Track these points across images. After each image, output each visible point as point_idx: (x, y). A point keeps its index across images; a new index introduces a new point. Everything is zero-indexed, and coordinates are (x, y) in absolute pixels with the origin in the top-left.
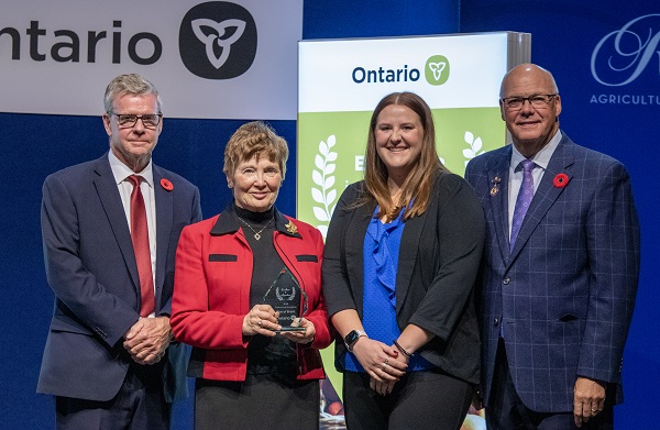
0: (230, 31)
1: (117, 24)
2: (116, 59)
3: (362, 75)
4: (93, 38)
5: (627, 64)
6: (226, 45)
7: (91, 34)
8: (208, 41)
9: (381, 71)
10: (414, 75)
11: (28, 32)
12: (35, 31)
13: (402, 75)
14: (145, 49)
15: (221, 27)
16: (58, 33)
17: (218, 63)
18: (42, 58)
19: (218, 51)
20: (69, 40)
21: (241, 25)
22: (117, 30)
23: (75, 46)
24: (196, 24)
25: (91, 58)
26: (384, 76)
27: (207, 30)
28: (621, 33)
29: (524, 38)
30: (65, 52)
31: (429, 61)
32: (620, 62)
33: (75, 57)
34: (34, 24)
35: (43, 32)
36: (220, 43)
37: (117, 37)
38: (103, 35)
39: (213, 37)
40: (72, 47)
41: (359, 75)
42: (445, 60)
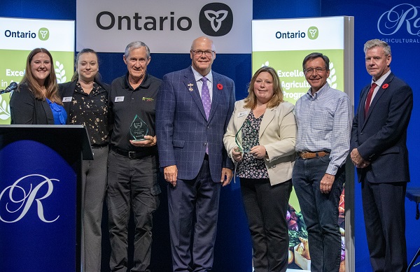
0: (221, 15)
1: (172, 13)
2: (172, 28)
3: (280, 35)
4: (162, 20)
5: (393, 25)
6: (220, 21)
7: (161, 18)
8: (212, 20)
9: (288, 33)
10: (303, 35)
11: (134, 18)
12: (137, 17)
13: (298, 35)
14: (184, 24)
15: (217, 14)
16: (147, 18)
17: (216, 29)
18: (140, 29)
19: (216, 24)
20: (152, 21)
21: (226, 13)
22: (172, 16)
23: (154, 23)
24: (206, 13)
25: (161, 29)
26: (290, 36)
27: (211, 15)
28: (390, 12)
29: (351, 19)
30: (150, 26)
31: (309, 29)
32: (390, 24)
33: (154, 28)
34: (137, 14)
35: (140, 18)
36: (217, 20)
37: (172, 19)
38: (166, 18)
39: (214, 18)
40: (154, 24)
41: (279, 35)
42: (316, 28)
